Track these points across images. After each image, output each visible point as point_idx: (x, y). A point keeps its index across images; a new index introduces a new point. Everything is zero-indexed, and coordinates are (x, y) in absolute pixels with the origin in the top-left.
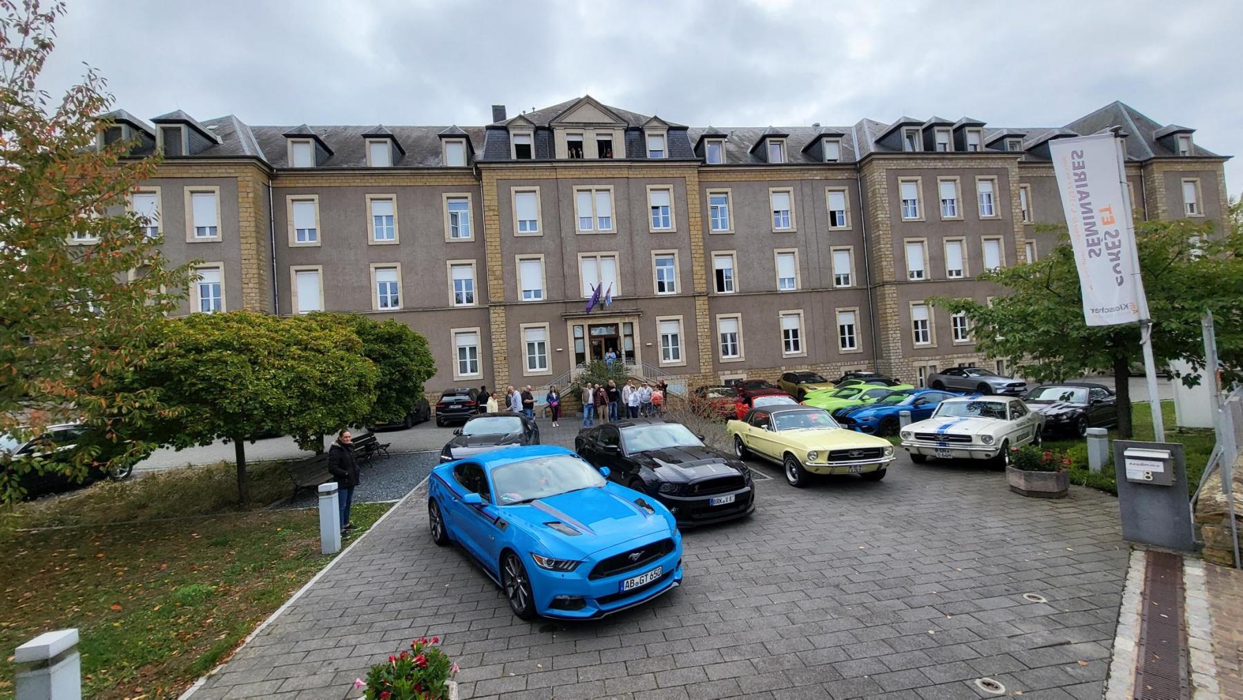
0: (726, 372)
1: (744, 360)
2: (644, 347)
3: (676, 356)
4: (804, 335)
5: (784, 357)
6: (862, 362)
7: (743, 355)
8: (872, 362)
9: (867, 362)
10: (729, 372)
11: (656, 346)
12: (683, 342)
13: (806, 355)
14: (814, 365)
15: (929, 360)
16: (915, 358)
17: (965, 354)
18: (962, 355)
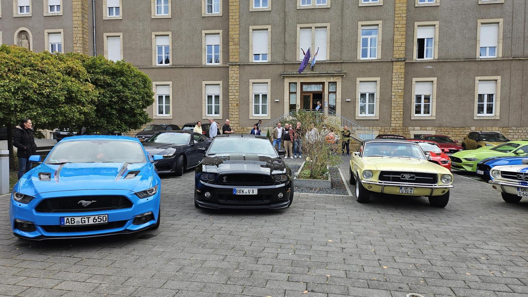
0: (416, 128)
1: (434, 118)
2: (344, 102)
3: (371, 111)
4: (499, 99)
5: (475, 118)
7: (434, 114)
10: (419, 128)
11: (354, 101)
12: (378, 100)
13: (498, 118)
14: (506, 127)
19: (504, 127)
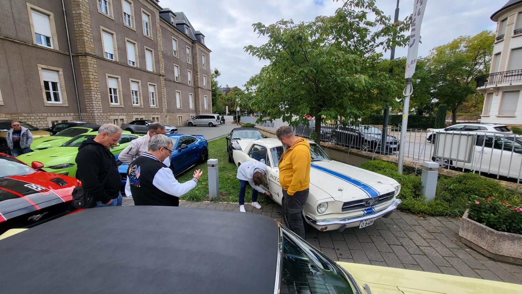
6: (68, 114)
8: (77, 114)
9: (73, 114)
14: (15, 114)
15: (120, 115)
16: (111, 113)
17: (139, 113)
18: (137, 113)
19: (12, 114)
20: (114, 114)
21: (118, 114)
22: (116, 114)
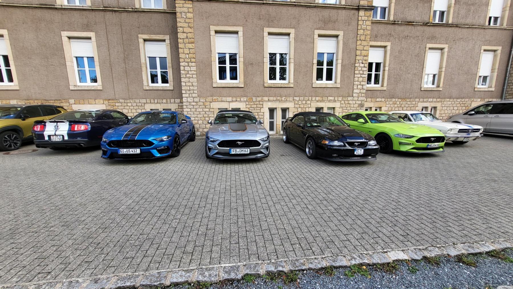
1: (17, 88)
4: (101, 64)
13: (100, 88)
14: (112, 100)
15: (232, 101)
16: (214, 98)
17: (279, 98)
18: (275, 99)
20: (220, 99)
21: (230, 99)
22: (224, 99)
